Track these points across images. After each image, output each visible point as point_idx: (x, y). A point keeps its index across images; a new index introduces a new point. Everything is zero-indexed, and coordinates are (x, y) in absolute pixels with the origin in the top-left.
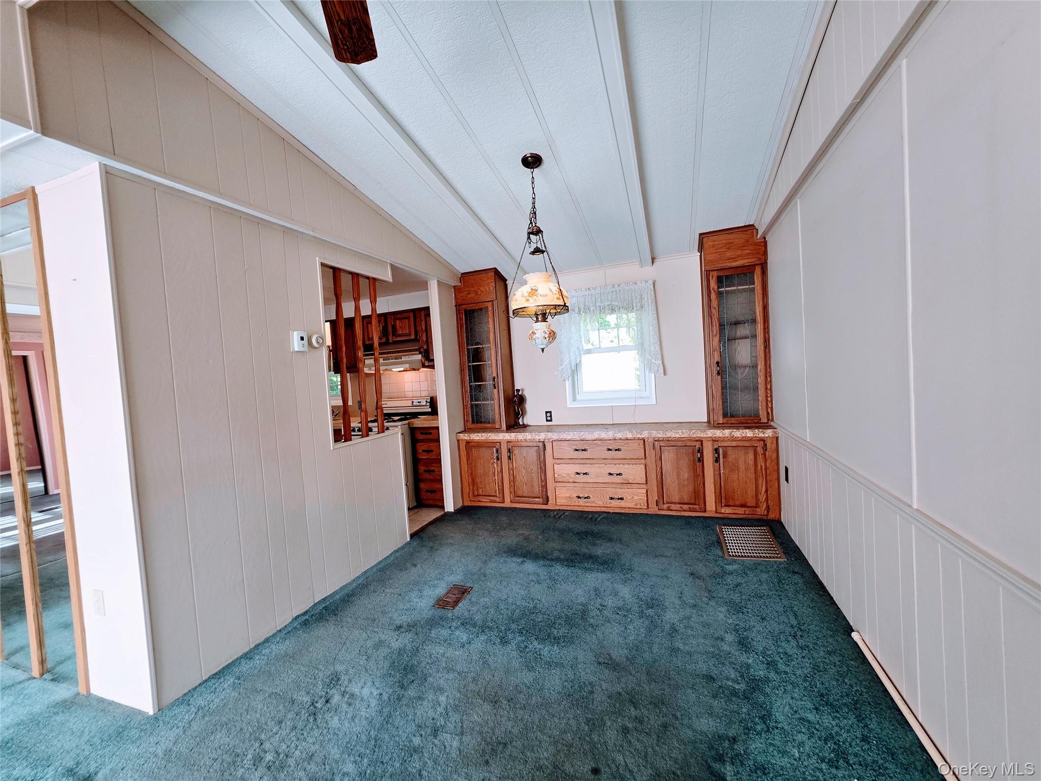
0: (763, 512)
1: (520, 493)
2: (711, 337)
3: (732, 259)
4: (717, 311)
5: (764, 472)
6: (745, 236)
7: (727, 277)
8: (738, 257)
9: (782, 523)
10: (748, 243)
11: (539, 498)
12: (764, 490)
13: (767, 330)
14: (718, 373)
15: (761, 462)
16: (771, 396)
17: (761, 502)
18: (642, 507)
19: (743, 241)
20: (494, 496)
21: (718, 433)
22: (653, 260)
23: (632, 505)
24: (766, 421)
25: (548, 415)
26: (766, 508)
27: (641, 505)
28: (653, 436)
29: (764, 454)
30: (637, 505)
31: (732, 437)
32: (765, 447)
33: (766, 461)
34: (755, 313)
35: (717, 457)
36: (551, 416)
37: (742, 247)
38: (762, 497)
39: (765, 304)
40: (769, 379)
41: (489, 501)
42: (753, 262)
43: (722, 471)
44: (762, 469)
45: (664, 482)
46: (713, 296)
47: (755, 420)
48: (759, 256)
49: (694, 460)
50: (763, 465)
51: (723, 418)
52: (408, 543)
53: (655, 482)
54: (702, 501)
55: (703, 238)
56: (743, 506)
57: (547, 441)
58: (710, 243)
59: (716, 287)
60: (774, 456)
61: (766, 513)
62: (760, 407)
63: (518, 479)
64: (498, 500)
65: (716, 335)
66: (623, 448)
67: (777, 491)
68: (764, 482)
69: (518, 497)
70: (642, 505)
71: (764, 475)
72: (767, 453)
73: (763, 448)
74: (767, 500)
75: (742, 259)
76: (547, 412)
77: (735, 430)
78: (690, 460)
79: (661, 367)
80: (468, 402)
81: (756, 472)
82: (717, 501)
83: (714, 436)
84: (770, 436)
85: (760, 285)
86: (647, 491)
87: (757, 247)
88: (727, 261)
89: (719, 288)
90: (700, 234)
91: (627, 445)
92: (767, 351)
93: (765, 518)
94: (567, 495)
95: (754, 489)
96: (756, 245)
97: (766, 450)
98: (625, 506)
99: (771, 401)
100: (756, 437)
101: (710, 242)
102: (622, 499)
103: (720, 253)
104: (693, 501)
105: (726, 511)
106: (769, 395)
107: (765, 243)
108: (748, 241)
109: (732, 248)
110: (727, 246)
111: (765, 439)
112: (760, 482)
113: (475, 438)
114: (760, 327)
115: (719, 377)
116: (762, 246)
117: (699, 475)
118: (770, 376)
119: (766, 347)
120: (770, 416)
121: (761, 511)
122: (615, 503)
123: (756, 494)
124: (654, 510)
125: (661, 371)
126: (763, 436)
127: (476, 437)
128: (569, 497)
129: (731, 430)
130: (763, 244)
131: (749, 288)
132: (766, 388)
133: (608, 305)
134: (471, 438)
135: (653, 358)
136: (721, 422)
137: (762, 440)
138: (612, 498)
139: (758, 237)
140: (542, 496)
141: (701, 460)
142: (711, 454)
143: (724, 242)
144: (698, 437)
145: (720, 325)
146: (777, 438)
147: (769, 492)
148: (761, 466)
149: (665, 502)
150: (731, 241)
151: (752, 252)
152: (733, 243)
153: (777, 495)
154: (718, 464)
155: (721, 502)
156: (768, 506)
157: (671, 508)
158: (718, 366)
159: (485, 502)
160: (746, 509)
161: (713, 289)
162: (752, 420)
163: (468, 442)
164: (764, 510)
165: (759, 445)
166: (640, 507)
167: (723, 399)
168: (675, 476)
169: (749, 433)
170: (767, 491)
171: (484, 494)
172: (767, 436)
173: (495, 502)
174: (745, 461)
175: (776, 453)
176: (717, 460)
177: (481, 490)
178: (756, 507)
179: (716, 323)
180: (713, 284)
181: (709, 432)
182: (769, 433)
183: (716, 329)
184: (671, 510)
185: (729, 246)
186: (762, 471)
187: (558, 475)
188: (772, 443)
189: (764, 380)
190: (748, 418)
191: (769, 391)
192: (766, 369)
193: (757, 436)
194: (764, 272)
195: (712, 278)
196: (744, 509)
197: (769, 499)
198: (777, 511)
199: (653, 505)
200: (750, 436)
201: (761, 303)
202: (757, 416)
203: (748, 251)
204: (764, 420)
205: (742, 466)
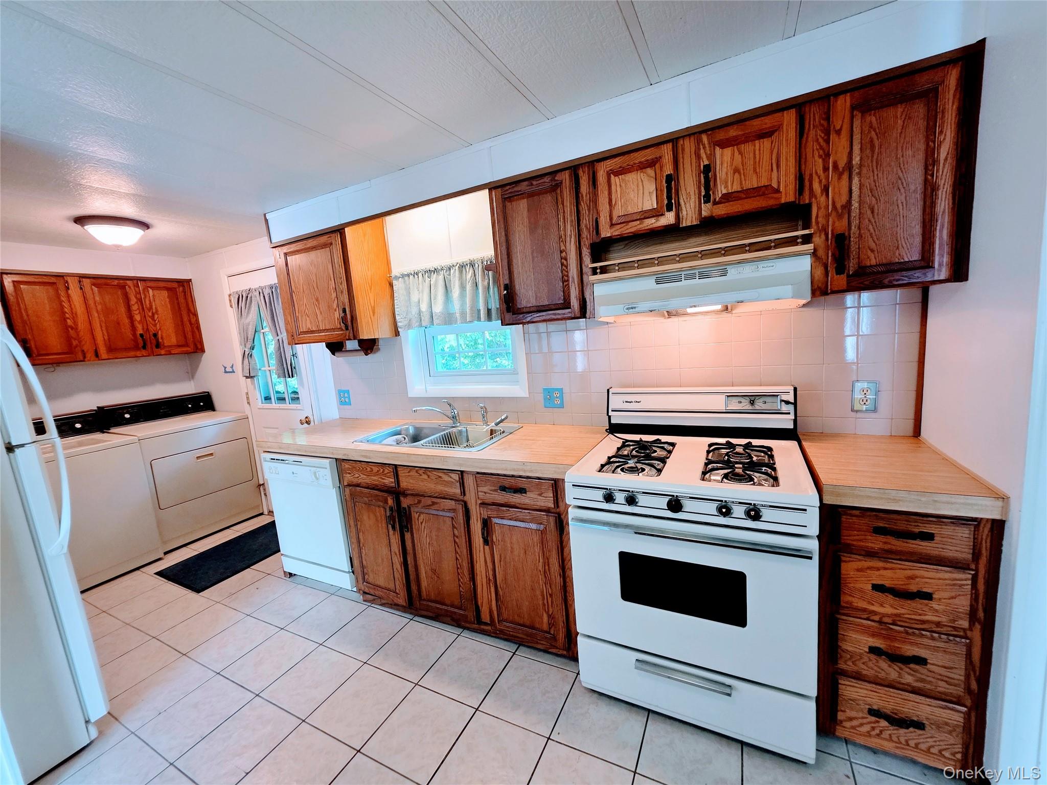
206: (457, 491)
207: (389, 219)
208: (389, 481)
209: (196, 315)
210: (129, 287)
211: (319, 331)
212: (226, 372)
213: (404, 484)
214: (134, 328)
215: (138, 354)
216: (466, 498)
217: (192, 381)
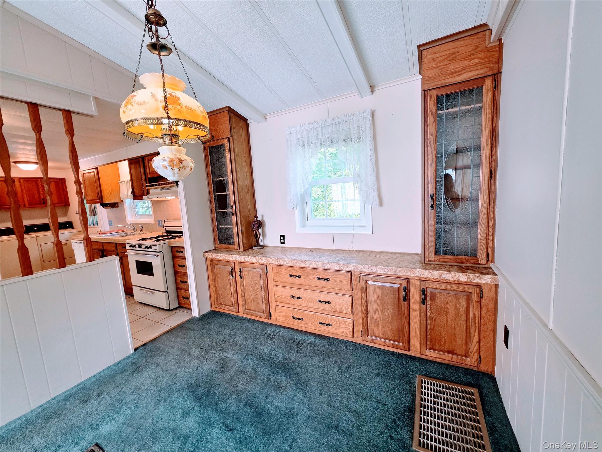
0: (473, 363)
1: (249, 307)
2: (426, 167)
3: (455, 73)
4: (434, 137)
5: (477, 321)
6: (475, 41)
7: (448, 96)
8: (464, 69)
9: (494, 379)
10: (479, 49)
11: (263, 313)
12: (476, 339)
13: (494, 158)
14: (432, 206)
15: (474, 310)
16: (493, 234)
17: (471, 352)
18: (348, 336)
19: (471, 48)
20: (231, 306)
21: (427, 274)
22: (372, 89)
23: (339, 332)
24: (484, 262)
25: (282, 238)
26: (477, 360)
27: (346, 334)
28: (359, 269)
29: (479, 302)
30: (343, 332)
31: (443, 279)
32: (481, 294)
33: (481, 308)
34: (480, 137)
35: (424, 298)
36: (284, 239)
37: (470, 56)
38: (474, 347)
39: (494, 125)
40: (492, 215)
41: (228, 309)
42: (482, 74)
43: (429, 314)
44: (475, 317)
45: (369, 316)
46: (431, 120)
47: (472, 260)
48: (491, 65)
49: (399, 298)
50: (477, 314)
51: (435, 256)
52: (132, 354)
53: (360, 314)
54: (406, 340)
55: (422, 51)
56: (450, 352)
57: (269, 265)
58: (430, 57)
59: (434, 109)
60: (492, 305)
61: (476, 364)
62: (479, 247)
63: (247, 294)
64: (234, 310)
65: (431, 165)
66: (332, 278)
67: (492, 343)
68: (477, 332)
69: (248, 309)
70: (348, 333)
71: (477, 324)
72: (483, 300)
73: (478, 295)
74: (479, 351)
75: (468, 72)
76: (281, 236)
77: (446, 272)
78: (395, 297)
79: (377, 198)
80: (215, 226)
81: (467, 320)
82: (422, 342)
83: (422, 276)
84: (489, 283)
85: (490, 102)
86: (353, 322)
87: (489, 54)
88: (448, 77)
89: (438, 110)
90: (419, 47)
91: (335, 276)
92: (492, 182)
93: (476, 369)
94: (284, 314)
95: (465, 337)
96: (488, 51)
97: (482, 297)
98: (332, 332)
99: (493, 240)
100: (470, 282)
101: (431, 55)
102: (330, 325)
103: (442, 67)
104: (396, 338)
105: (431, 355)
106: (490, 234)
107: (501, 46)
108: (477, 47)
109: (457, 58)
110: (451, 58)
111: (482, 285)
112: (472, 331)
113: (216, 258)
114: (485, 153)
115: (433, 211)
116: (496, 51)
117: (404, 314)
118: (494, 212)
119: (491, 178)
120: (490, 257)
121: (470, 362)
122: (324, 327)
123: (466, 343)
124: (358, 340)
125: (377, 202)
126: (480, 282)
127: (218, 256)
128: (286, 316)
129: (442, 272)
130: (497, 49)
131: (476, 107)
132: (488, 226)
133: (328, 138)
134: (214, 257)
135: (370, 190)
136: (432, 259)
137: (479, 286)
138: (321, 323)
139: (492, 40)
140: (266, 312)
141: (406, 298)
142: (418, 295)
143: (447, 52)
144: (405, 275)
145: (437, 154)
146: (497, 286)
147: (481, 343)
148: (475, 315)
149: (369, 334)
150: (456, 50)
151: (483, 61)
152: (458, 52)
153: (492, 348)
154: (425, 306)
155: (426, 344)
156: (480, 357)
157: (374, 341)
158: (432, 199)
159: (225, 310)
160: (454, 356)
161: (431, 111)
162: (468, 260)
163: (212, 260)
164: (475, 361)
165: (473, 292)
166: (346, 335)
167: (436, 235)
168: (380, 311)
169: (462, 277)
170: (479, 341)
171: (224, 304)
172: (484, 282)
173: (231, 311)
174: (456, 307)
175: (493, 302)
176: (424, 302)
177: (222, 300)
178: (466, 356)
179: (432, 150)
180: (432, 106)
181: (416, 272)
182: (486, 279)
183: (432, 157)
184: (375, 343)
185: (453, 57)
186: (475, 320)
187: (278, 296)
188: (490, 290)
189: (485, 217)
190: (464, 257)
191: (490, 227)
192: (489, 204)
193: (472, 281)
194: (496, 86)
195: (431, 98)
196: (451, 356)
197: (482, 349)
198: (491, 364)
199: (358, 334)
200: (463, 280)
201: (489, 125)
202: (474, 254)
203: (477, 61)
204: (482, 260)
205: (451, 310)
206: (115, 249)
207: (119, 163)
208: (101, 247)
209: (66, 191)
210: (39, 181)
211: (93, 200)
212: (77, 214)
213: (105, 248)
214: (40, 196)
215: (41, 206)
216: (118, 251)
217: (66, 217)
